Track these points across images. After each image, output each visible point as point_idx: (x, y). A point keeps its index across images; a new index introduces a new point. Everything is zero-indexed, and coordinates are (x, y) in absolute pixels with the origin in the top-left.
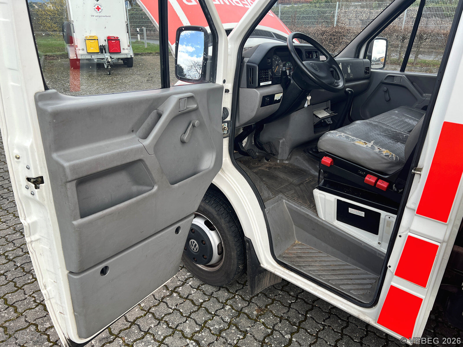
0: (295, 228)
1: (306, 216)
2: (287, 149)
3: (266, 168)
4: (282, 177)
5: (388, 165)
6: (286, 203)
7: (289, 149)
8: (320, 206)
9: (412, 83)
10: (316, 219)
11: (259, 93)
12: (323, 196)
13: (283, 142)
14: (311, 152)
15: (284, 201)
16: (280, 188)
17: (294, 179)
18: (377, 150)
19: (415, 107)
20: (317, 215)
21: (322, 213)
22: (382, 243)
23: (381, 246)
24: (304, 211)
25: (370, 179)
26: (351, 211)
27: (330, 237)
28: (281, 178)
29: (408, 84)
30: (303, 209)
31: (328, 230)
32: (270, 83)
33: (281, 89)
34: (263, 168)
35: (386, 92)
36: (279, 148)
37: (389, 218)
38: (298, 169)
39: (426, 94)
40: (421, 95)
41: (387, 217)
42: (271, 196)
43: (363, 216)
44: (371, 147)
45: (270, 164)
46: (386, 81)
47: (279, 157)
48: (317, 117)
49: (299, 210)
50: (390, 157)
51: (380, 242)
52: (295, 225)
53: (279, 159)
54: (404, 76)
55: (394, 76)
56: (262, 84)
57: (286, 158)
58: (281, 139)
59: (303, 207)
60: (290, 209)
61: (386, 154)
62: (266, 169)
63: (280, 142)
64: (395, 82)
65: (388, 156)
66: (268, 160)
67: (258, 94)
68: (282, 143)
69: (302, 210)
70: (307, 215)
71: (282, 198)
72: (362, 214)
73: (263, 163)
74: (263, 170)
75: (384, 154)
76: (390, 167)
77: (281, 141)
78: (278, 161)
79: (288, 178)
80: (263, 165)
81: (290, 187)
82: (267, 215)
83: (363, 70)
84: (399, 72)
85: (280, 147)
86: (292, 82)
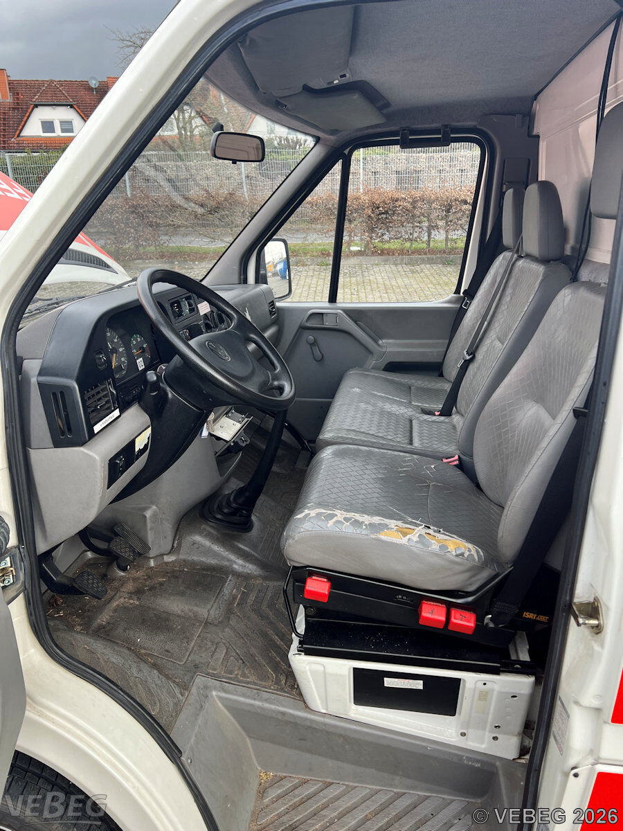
0: (252, 745)
1: (280, 717)
2: (168, 528)
3: (130, 598)
4: (179, 612)
5: (467, 575)
6: (220, 698)
7: (171, 526)
8: (314, 689)
9: (356, 322)
10: (306, 719)
11: (97, 458)
12: (321, 668)
13: (155, 515)
14: (219, 516)
15: (214, 693)
16: (188, 654)
17: (209, 606)
18: (435, 546)
19: (373, 368)
20: (307, 707)
21: (318, 701)
22: (468, 731)
23: (467, 740)
24: (273, 707)
25: (432, 614)
26: (389, 682)
27: (347, 747)
28: (179, 616)
29: (350, 325)
30: (266, 700)
31: (340, 736)
32: (117, 413)
33: (146, 419)
34: (122, 600)
35: (314, 344)
36: (146, 530)
37: (485, 684)
38: (204, 569)
39: (384, 341)
40: (376, 342)
41: (480, 685)
42: (181, 698)
43: (421, 687)
44: (418, 539)
45: (135, 580)
46: (308, 325)
47: (152, 553)
48: (218, 439)
49: (259, 707)
50: (466, 555)
51: (463, 731)
52: (250, 737)
53: (151, 556)
54: (339, 311)
55: (322, 314)
56: (97, 428)
57: (169, 548)
58: (146, 509)
59: (266, 695)
60: (238, 712)
61: (458, 553)
62: (132, 601)
63: (146, 517)
64: (328, 323)
65: (462, 554)
66: (124, 569)
67: (94, 460)
68: (151, 517)
69: (266, 705)
70: (283, 714)
71: (206, 687)
72: (419, 685)
73: (116, 584)
74: (125, 609)
75: (454, 554)
76: (471, 577)
77: (148, 514)
78: (152, 563)
79: (195, 609)
80: (117, 590)
81: (209, 635)
82: (191, 770)
83: (267, 308)
84: (327, 305)
85: (149, 528)
86: (170, 395)
